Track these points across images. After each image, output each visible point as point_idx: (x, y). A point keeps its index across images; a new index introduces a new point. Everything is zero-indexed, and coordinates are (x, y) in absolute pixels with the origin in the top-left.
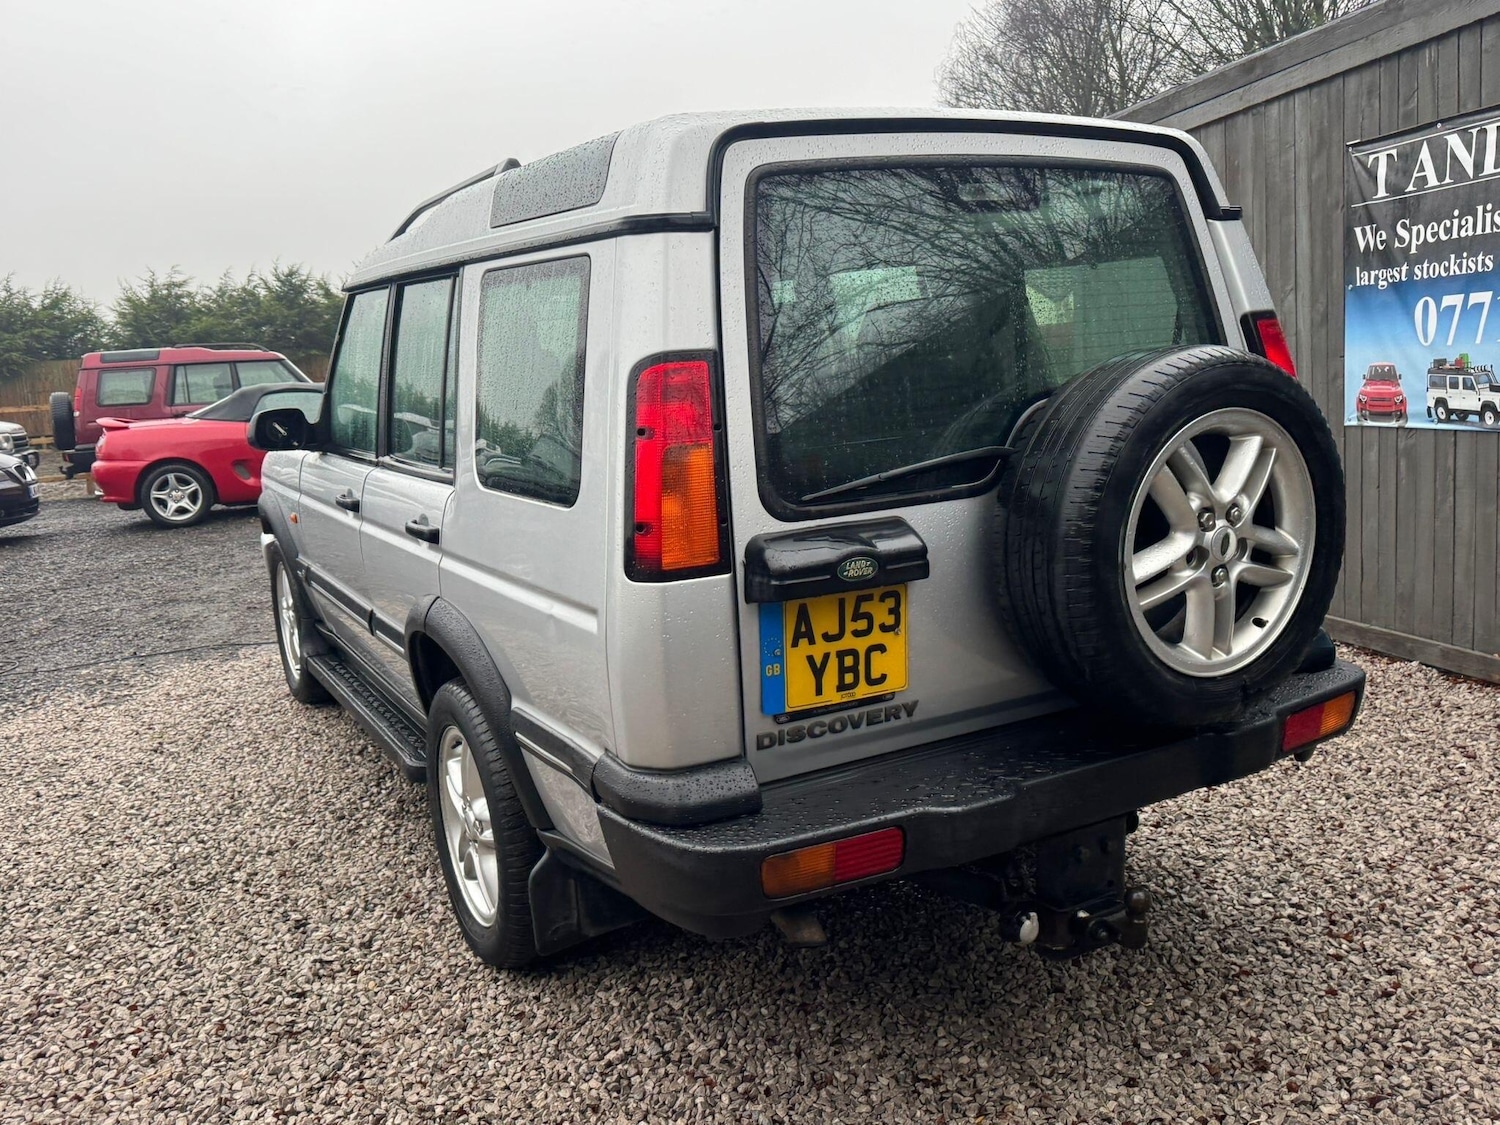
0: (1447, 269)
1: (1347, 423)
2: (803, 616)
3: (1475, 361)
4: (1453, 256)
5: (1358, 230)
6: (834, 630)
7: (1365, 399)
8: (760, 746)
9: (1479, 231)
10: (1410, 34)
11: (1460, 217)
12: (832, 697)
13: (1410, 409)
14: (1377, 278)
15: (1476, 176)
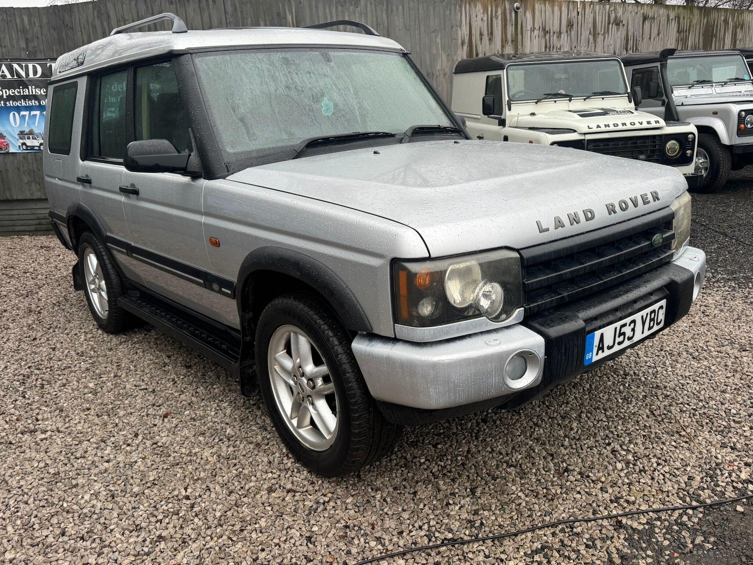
9: (31, 94)
11: (23, 89)
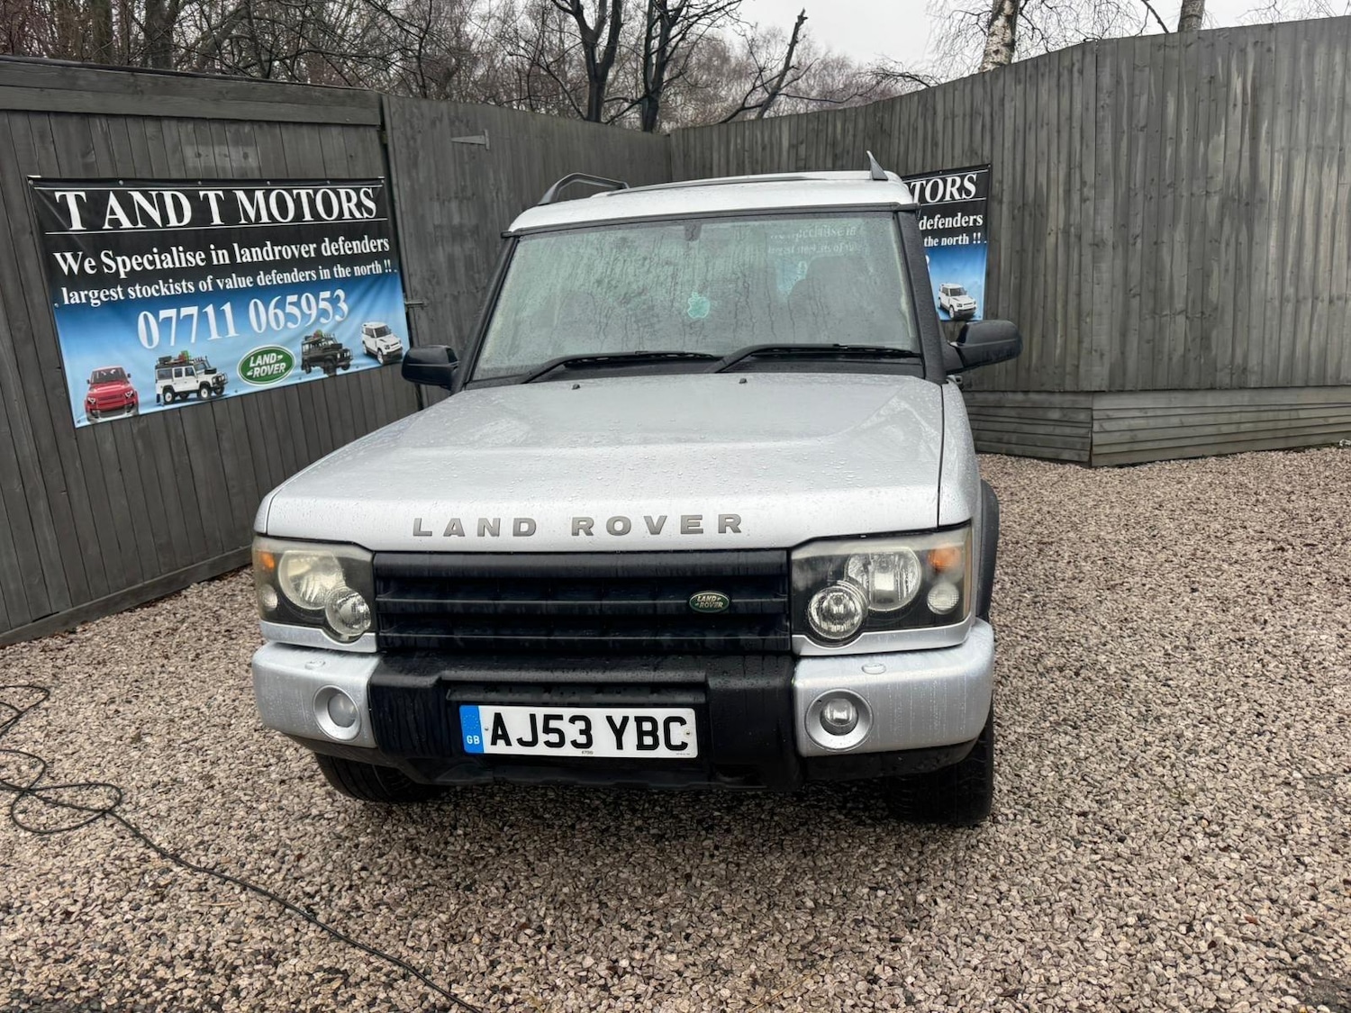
0: (158, 291)
1: (78, 426)
3: (194, 355)
4: (161, 282)
5: (58, 255)
7: (93, 400)
10: (89, 103)
13: (141, 399)
14: (87, 296)
15: (164, 226)
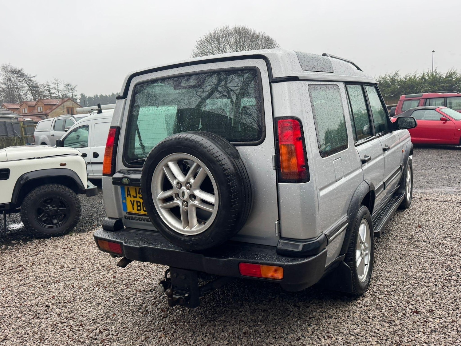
2: (128, 190)
6: (135, 195)
8: (125, 218)
12: (136, 211)
